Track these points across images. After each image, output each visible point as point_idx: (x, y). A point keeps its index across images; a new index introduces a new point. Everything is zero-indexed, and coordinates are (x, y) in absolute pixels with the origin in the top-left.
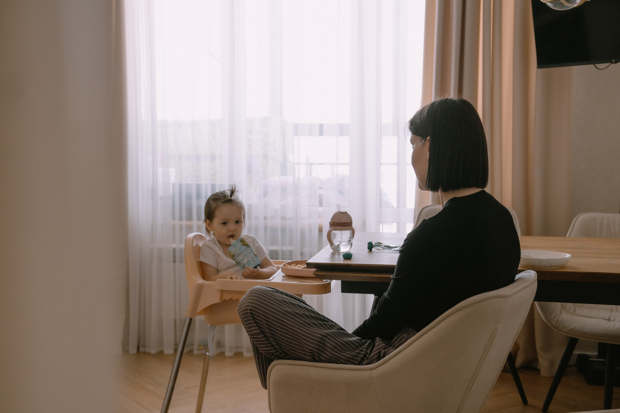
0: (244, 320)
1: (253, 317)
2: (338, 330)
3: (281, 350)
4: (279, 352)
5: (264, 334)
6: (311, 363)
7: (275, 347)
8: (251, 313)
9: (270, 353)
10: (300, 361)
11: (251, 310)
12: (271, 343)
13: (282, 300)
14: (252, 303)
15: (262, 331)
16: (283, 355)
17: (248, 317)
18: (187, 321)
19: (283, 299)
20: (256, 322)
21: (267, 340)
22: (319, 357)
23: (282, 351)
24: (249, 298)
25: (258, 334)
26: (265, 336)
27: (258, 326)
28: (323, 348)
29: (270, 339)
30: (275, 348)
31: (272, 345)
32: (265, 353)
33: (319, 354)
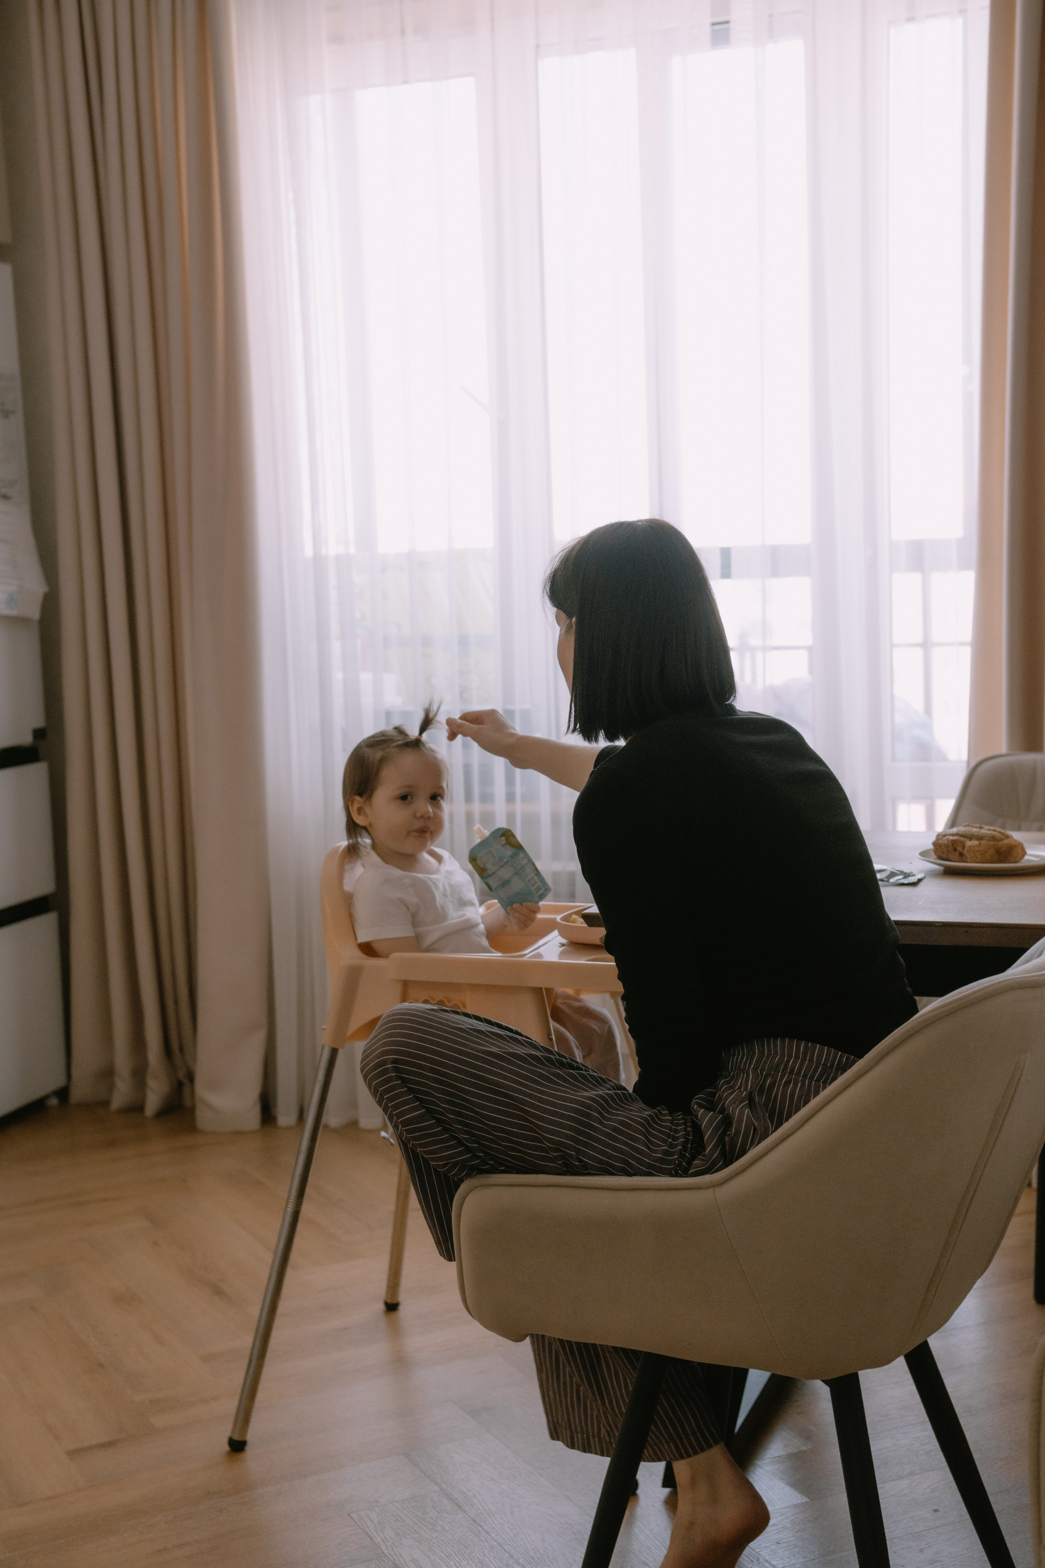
0: (382, 1090)
1: (401, 1078)
2: (614, 1090)
3: (483, 1152)
4: (479, 1157)
5: (435, 1118)
6: (559, 1177)
7: (467, 1147)
8: (396, 1070)
9: (456, 1163)
10: (534, 1176)
11: (395, 1061)
12: (455, 1138)
13: (470, 1029)
14: (397, 1043)
15: (429, 1110)
16: (489, 1164)
17: (389, 1080)
18: (326, 1055)
19: (472, 1026)
20: (411, 1091)
21: (446, 1130)
22: (580, 1161)
23: (486, 1154)
24: (388, 1034)
25: (420, 1119)
26: (439, 1122)
27: (418, 1099)
28: (589, 1136)
29: (452, 1126)
30: (468, 1150)
31: (460, 1143)
32: (444, 1166)
33: (578, 1151)
